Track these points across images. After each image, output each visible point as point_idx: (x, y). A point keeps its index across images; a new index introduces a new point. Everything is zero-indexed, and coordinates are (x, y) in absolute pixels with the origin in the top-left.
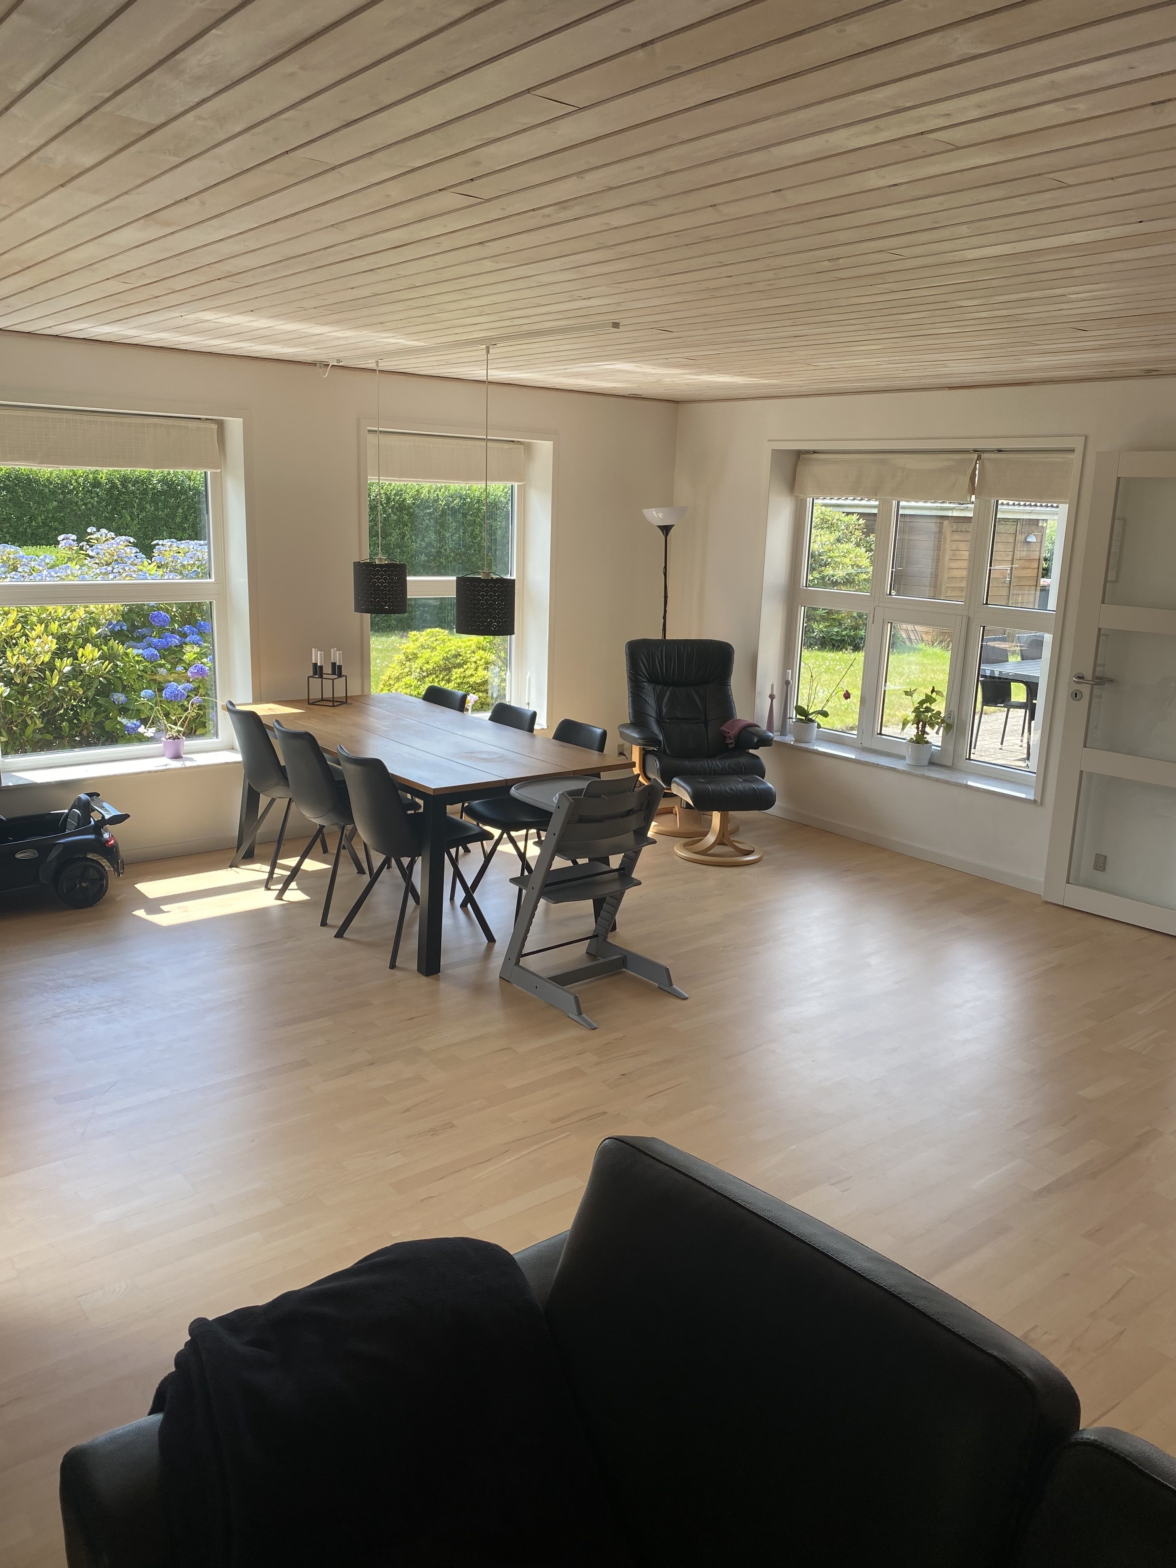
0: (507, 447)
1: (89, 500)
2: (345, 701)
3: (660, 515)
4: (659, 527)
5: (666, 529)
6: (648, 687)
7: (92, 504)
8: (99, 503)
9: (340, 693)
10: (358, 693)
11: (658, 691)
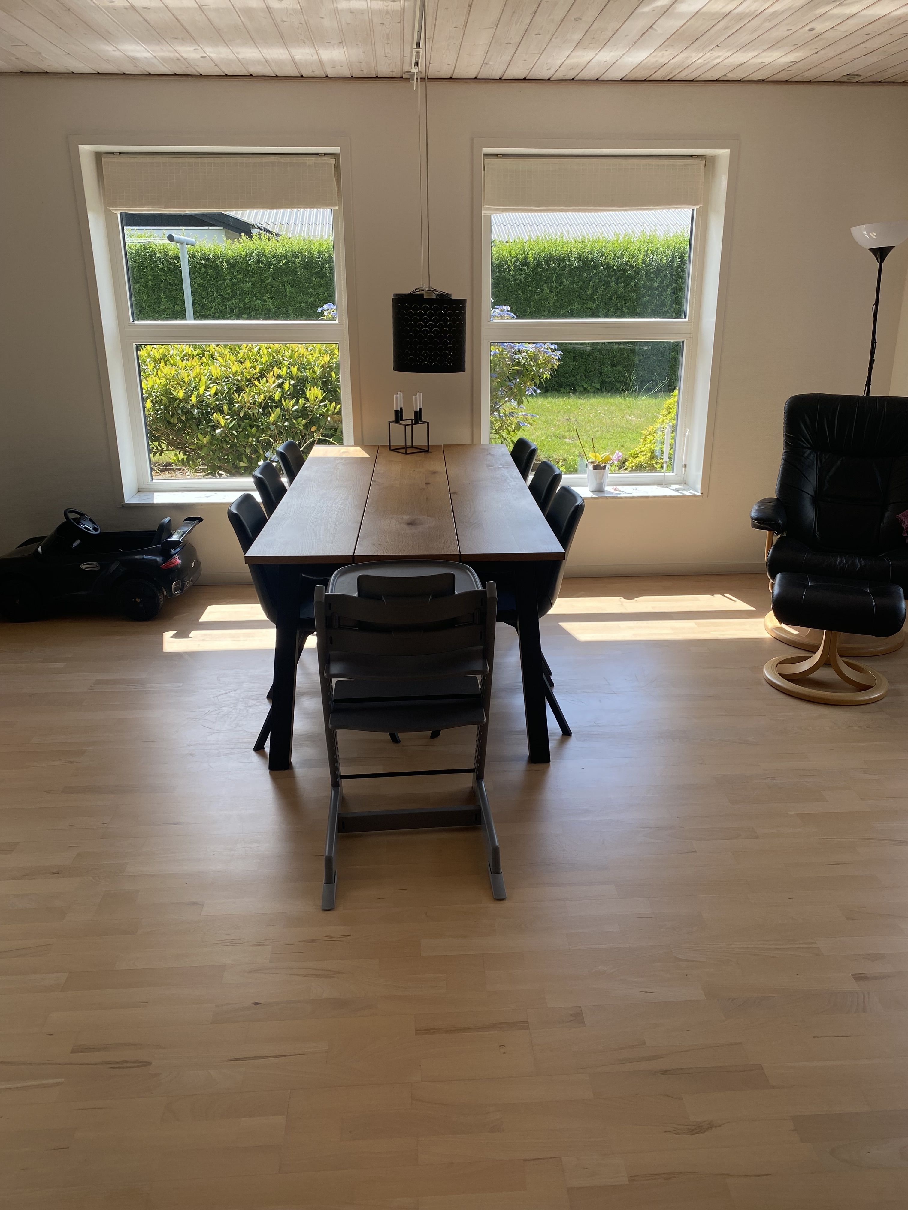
0: (682, 164)
1: (518, 277)
2: (427, 449)
3: (873, 235)
4: (871, 250)
5: (881, 253)
6: (810, 456)
7: (520, 280)
8: (525, 278)
9: (420, 440)
10: (467, 442)
11: (824, 460)
